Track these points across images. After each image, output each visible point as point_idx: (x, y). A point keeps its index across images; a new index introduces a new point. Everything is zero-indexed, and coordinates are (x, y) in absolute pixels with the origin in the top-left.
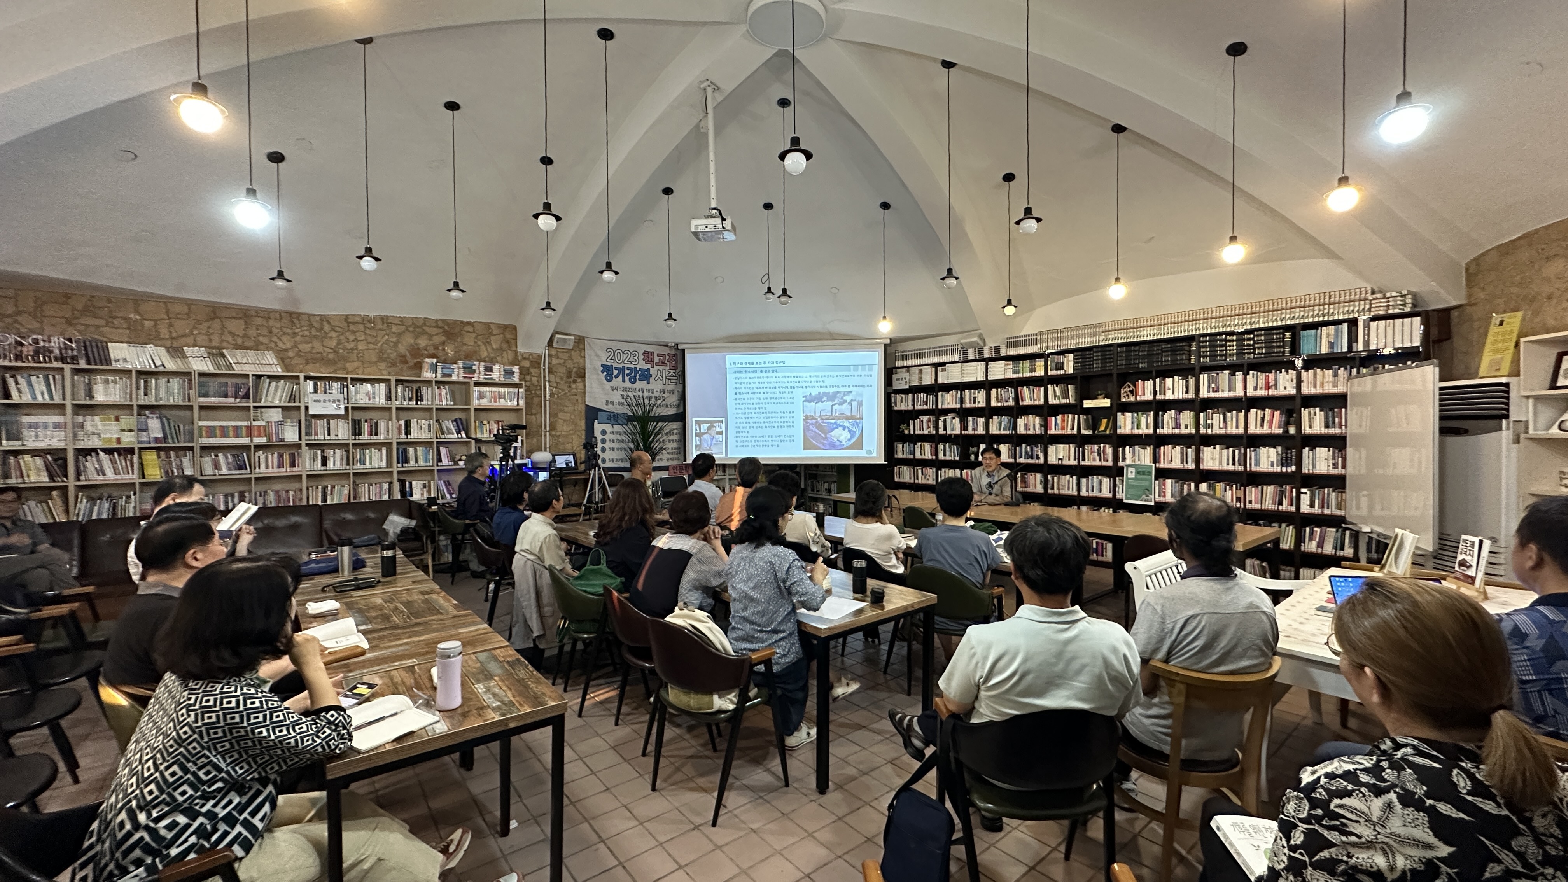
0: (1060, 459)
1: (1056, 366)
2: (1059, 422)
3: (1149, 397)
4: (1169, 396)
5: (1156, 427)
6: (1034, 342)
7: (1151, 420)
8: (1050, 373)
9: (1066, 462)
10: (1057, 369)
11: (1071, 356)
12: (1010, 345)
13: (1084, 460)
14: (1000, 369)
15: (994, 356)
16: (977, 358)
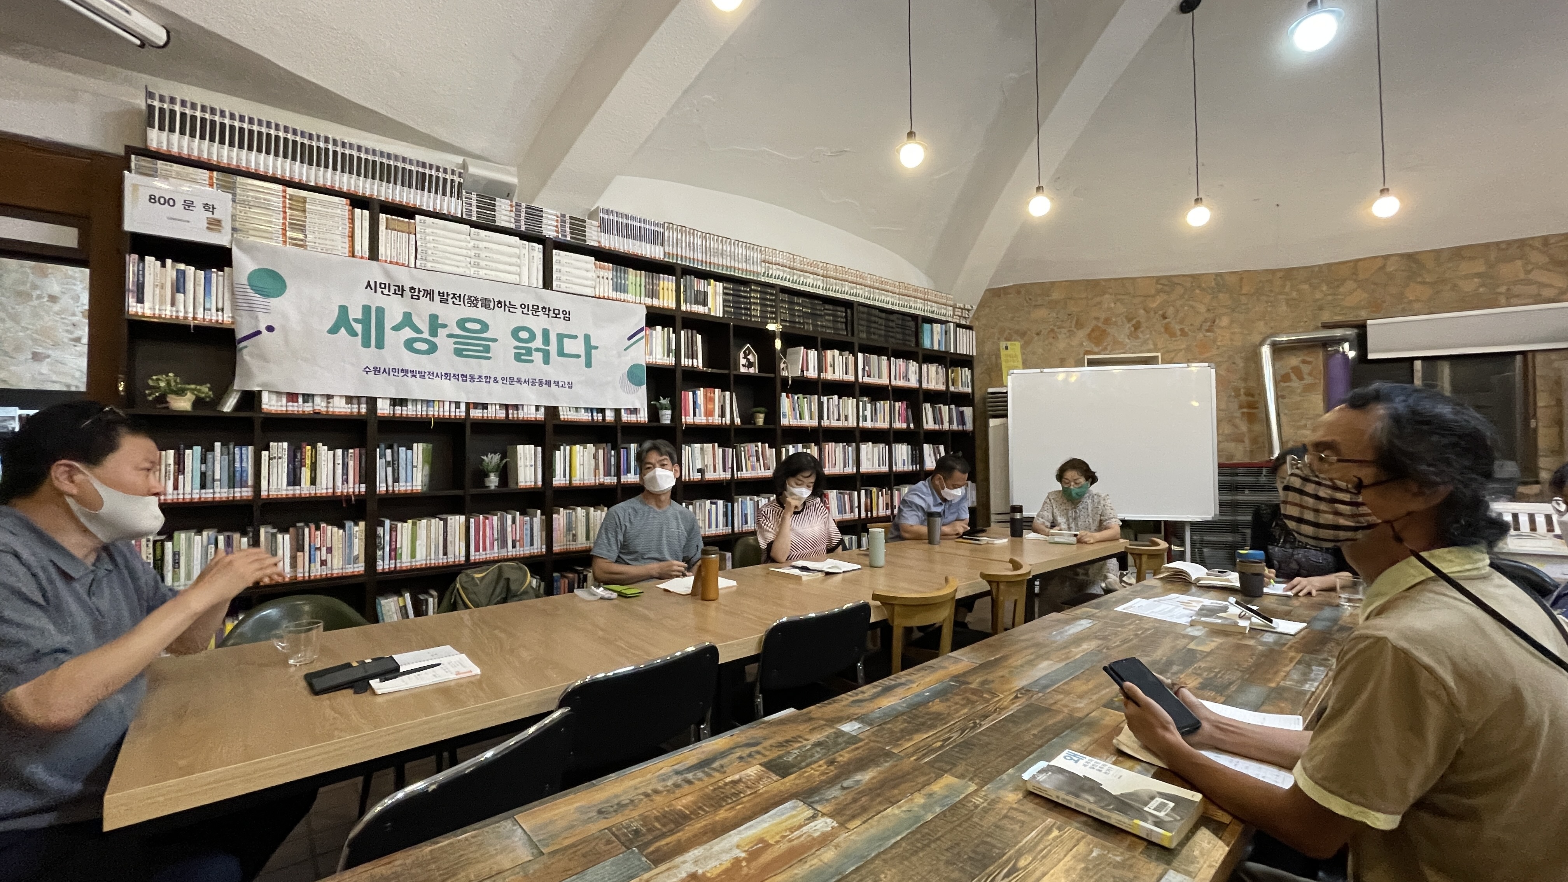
0: (699, 471)
1: (696, 296)
2: (700, 400)
3: (812, 373)
4: (829, 376)
5: (821, 417)
6: (657, 239)
7: (815, 407)
8: (683, 308)
9: (710, 476)
10: (697, 302)
11: (720, 286)
12: (605, 227)
13: (739, 469)
14: (584, 273)
15: (569, 239)
16: (523, 229)
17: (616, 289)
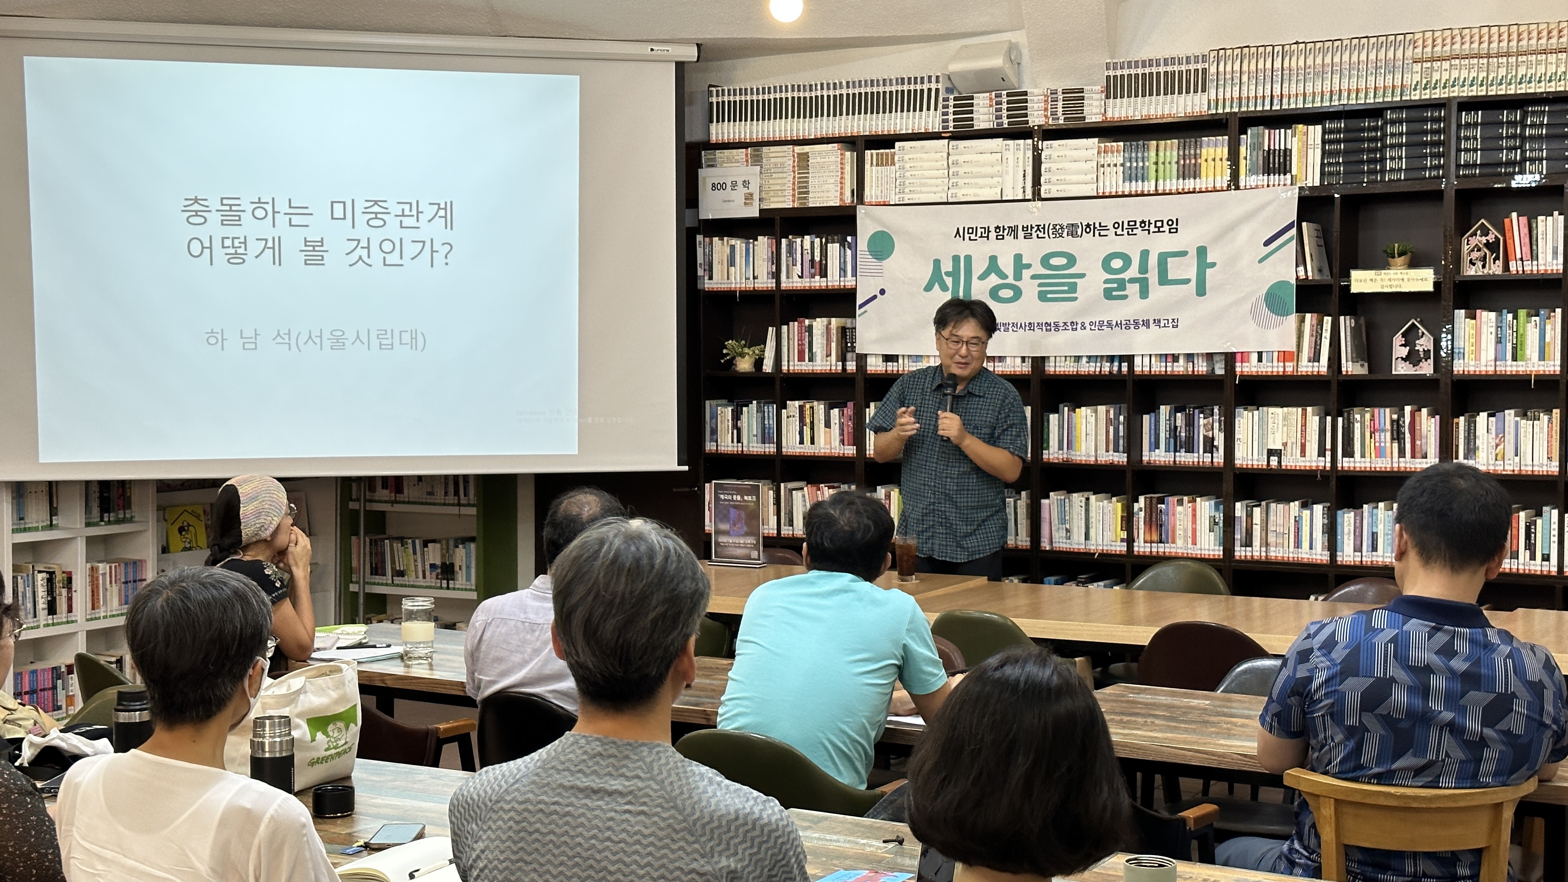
0: (1271, 452)
1: (1266, 159)
6: (1196, 81)
8: (1245, 182)
9: (1292, 461)
14: (1082, 166)
15: (1061, 122)
16: (1006, 126)
17: (1130, 177)
